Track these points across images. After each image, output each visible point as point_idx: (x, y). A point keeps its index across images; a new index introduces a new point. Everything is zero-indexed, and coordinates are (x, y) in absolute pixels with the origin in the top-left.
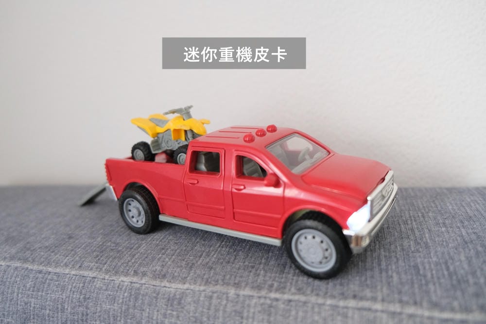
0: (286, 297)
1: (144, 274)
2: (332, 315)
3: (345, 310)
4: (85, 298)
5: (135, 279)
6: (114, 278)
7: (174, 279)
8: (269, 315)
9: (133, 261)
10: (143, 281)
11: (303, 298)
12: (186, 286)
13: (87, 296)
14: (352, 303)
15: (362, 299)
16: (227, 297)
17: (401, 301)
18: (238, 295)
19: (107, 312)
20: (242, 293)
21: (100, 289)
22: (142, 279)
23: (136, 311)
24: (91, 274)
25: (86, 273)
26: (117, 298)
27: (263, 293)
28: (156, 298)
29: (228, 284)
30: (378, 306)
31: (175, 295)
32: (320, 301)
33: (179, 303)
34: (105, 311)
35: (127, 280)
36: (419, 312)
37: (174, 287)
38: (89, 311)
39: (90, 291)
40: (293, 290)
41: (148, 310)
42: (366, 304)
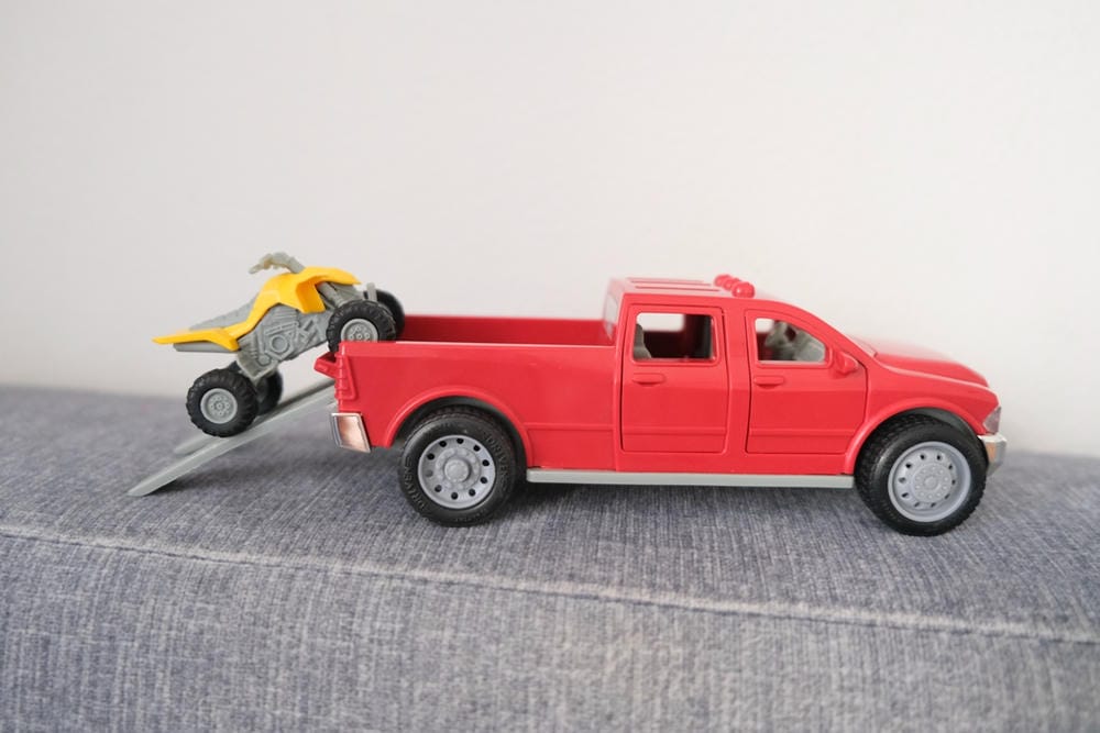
0: (443, 576)
1: (150, 534)
2: (528, 607)
3: (552, 599)
5: (129, 543)
6: (81, 539)
7: (215, 542)
8: (408, 608)
9: (126, 511)
10: (148, 546)
11: (474, 579)
12: (240, 557)
13: (12, 576)
14: (565, 587)
15: (583, 581)
16: (326, 576)
17: (652, 585)
18: (348, 574)
19: (57, 608)
20: (356, 569)
21: (46, 560)
22: (144, 543)
23: (125, 604)
24: (26, 532)
25: (13, 530)
26: (84, 579)
27: (399, 569)
28: (174, 579)
29: (329, 554)
30: (612, 592)
31: (215, 573)
32: (507, 583)
33: (224, 588)
34: (52, 606)
35: (109, 543)
36: (681, 601)
37: (213, 558)
38: (12, 607)
39: (21, 566)
40: (457, 566)
41: (152, 602)
42: (590, 589)
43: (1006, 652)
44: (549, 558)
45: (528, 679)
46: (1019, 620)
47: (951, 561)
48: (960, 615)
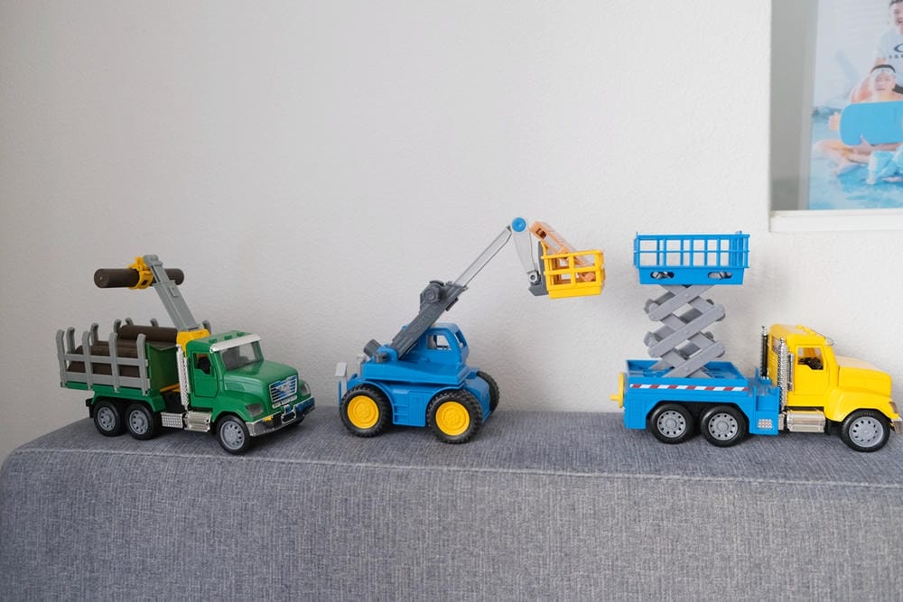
0: (482, 470)
1: (375, 461)
2: (513, 478)
3: (521, 475)
4: (328, 480)
5: (369, 464)
6: (351, 464)
7: (400, 463)
8: (472, 480)
10: (376, 466)
11: (493, 470)
12: (411, 467)
14: (525, 471)
15: (531, 468)
16: (442, 472)
17: (555, 468)
18: (449, 471)
19: (348, 488)
20: (452, 469)
21: (341, 472)
22: (374, 464)
23: (373, 485)
24: (331, 463)
25: (326, 462)
26: (356, 478)
27: (467, 468)
28: (388, 476)
29: (441, 465)
30: (541, 472)
31: (403, 473)
32: (505, 471)
33: (407, 478)
35: (363, 465)
36: (565, 473)
37: (401, 468)
39: (332, 474)
41: (382, 484)
42: (534, 471)
43: (672, 484)
44: (520, 462)
45: (515, 501)
46: (679, 474)
47: (661, 457)
48: (659, 474)
